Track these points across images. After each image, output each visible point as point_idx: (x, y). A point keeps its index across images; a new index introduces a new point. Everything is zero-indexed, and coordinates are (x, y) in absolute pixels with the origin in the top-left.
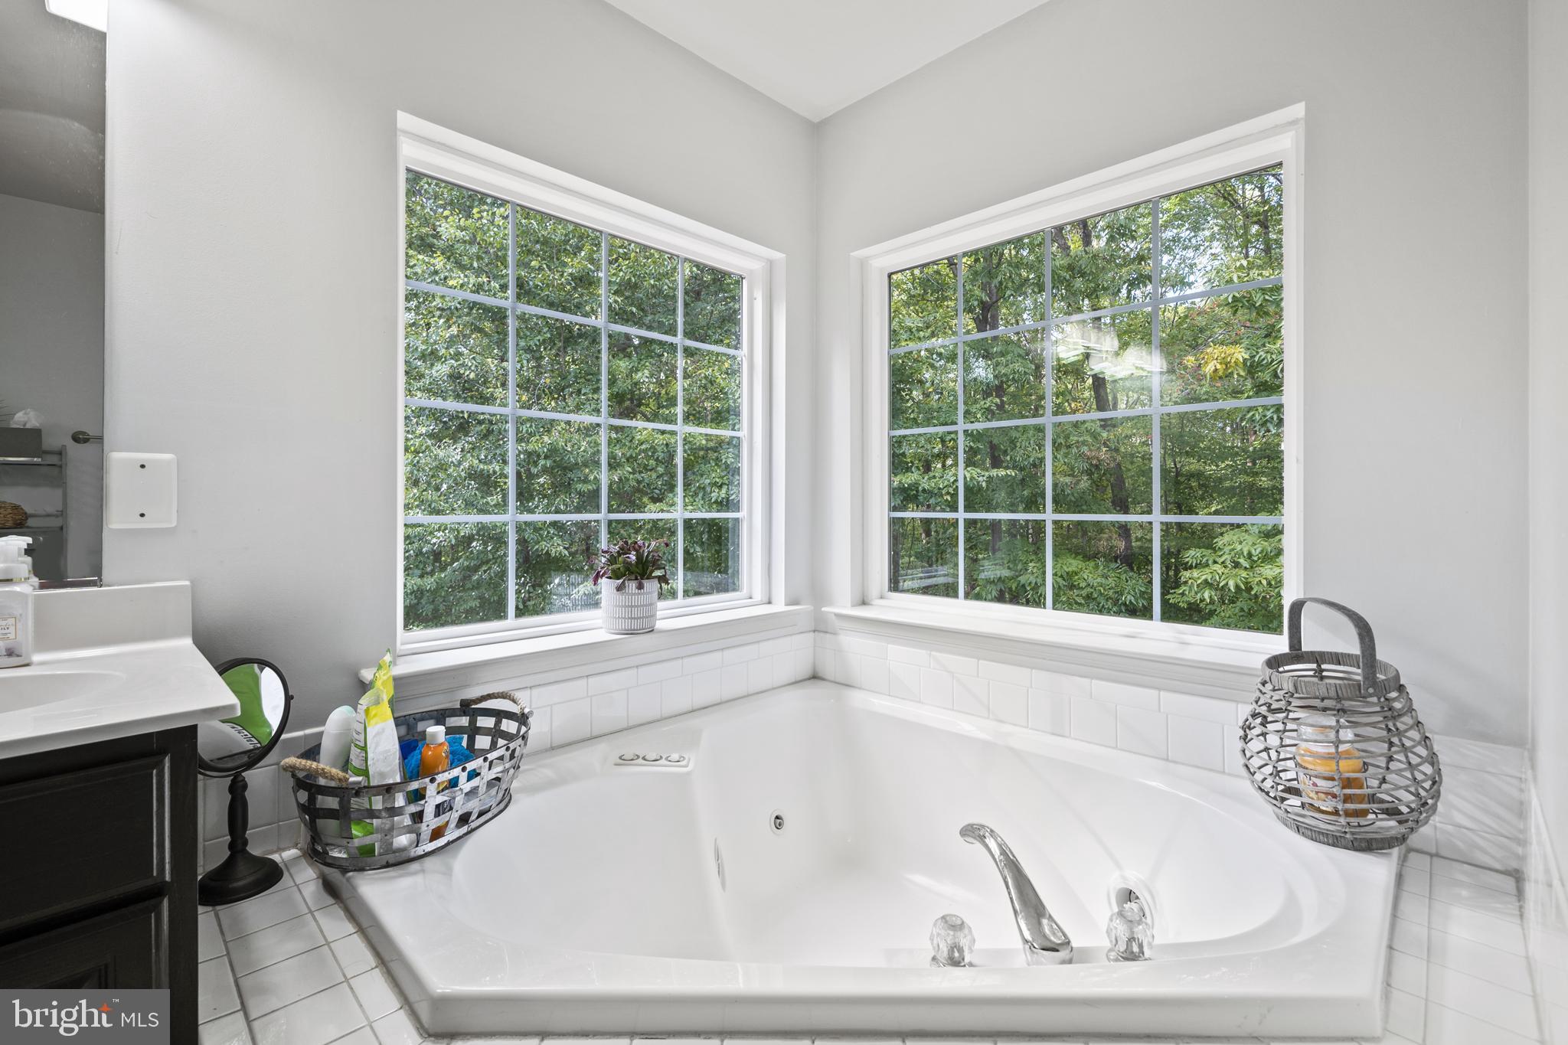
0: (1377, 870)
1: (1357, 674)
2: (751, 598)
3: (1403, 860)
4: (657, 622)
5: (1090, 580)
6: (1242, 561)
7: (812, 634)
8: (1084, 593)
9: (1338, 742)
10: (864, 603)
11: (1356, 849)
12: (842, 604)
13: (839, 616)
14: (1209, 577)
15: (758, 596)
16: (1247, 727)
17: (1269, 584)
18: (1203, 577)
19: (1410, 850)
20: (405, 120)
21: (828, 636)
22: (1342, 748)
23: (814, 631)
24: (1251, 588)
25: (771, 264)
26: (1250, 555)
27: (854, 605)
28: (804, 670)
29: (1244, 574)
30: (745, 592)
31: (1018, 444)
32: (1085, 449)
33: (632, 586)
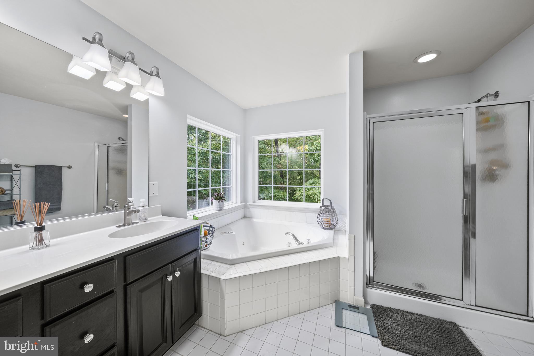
0: (332, 232)
1: (330, 208)
2: (233, 202)
3: (334, 231)
4: (224, 207)
5: (278, 194)
6: (307, 190)
7: (244, 209)
8: (277, 197)
9: (328, 217)
10: (254, 202)
11: (330, 230)
12: (250, 202)
13: (250, 205)
14: (301, 193)
15: (235, 202)
16: (317, 216)
17: (312, 194)
18: (300, 194)
19: (335, 230)
20: (188, 116)
21: (247, 209)
22: (329, 217)
23: (245, 208)
24: (309, 195)
25: (237, 136)
26: (308, 188)
27: (253, 203)
28: (243, 216)
29: (307, 192)
30: (232, 201)
31: (263, 163)
32: (277, 165)
33: (221, 201)
